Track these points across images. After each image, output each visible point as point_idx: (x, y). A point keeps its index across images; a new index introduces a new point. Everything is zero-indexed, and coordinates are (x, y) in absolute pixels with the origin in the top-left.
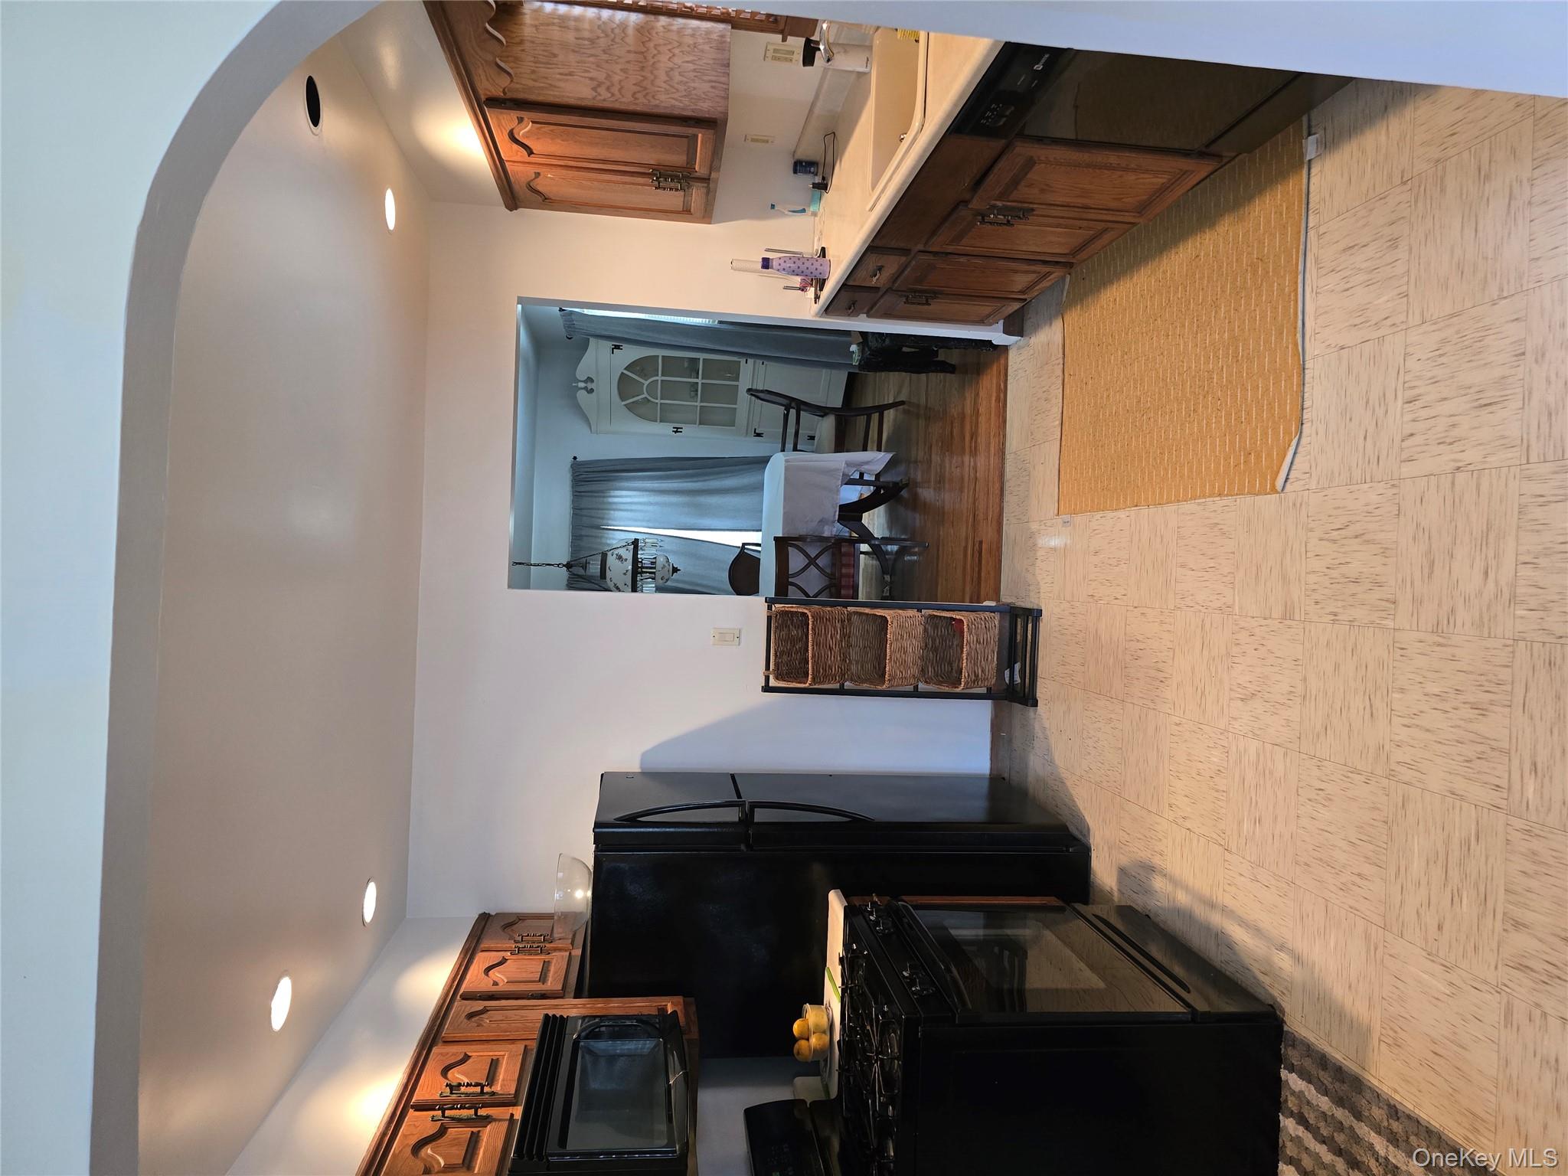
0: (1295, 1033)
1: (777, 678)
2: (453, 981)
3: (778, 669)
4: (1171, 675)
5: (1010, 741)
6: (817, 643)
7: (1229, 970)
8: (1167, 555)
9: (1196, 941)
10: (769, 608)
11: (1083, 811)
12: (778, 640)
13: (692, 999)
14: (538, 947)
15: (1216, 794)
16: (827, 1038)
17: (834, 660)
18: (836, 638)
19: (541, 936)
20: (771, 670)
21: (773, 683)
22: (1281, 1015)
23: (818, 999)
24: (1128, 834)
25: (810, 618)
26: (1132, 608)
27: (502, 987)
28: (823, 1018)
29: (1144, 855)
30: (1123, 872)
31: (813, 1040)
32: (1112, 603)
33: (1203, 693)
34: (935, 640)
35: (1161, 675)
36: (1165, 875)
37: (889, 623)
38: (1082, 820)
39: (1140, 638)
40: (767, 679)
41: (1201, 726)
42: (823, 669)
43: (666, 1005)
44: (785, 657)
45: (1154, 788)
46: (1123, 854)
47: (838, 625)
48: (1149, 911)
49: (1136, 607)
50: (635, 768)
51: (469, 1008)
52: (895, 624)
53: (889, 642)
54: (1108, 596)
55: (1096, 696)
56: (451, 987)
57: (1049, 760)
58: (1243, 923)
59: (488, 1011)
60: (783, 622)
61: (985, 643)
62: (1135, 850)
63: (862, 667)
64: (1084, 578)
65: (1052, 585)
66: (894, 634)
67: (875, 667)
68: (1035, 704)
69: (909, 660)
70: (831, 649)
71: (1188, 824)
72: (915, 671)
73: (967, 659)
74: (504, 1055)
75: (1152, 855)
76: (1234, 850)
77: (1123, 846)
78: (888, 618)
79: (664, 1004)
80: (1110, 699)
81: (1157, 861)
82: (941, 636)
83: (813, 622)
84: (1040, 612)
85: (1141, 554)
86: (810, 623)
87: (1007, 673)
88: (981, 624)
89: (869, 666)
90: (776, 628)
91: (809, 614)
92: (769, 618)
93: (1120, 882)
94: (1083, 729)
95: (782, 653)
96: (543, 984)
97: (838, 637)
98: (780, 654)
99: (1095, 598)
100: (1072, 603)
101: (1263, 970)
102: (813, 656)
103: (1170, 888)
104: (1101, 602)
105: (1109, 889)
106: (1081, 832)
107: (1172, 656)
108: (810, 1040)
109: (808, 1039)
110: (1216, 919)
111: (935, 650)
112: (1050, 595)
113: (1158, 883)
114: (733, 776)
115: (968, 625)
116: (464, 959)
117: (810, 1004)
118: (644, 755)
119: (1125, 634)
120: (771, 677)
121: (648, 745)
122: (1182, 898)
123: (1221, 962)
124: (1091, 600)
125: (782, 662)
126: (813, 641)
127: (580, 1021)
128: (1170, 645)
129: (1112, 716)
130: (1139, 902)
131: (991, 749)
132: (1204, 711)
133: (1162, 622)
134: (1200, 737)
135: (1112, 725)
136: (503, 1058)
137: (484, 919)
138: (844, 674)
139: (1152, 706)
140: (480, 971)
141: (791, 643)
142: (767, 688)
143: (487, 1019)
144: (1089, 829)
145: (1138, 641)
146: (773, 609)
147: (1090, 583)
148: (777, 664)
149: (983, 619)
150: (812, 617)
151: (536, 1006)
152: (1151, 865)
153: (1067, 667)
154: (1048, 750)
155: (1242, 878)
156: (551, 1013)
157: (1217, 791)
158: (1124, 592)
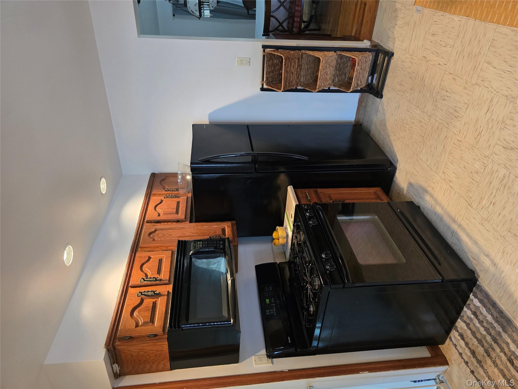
0: (482, 287)
1: (267, 85)
2: (143, 214)
3: (268, 80)
4: (463, 117)
5: (366, 107)
6: (286, 72)
7: (455, 248)
8: (480, 53)
9: (441, 229)
10: (264, 51)
11: (397, 153)
12: (268, 66)
13: (234, 222)
14: (174, 195)
15: (471, 180)
16: (286, 240)
17: (293, 78)
18: (295, 67)
19: (175, 189)
20: (264, 81)
21: (265, 86)
22: (477, 277)
23: (282, 224)
24: (418, 173)
25: (284, 59)
26: (448, 73)
27: (162, 218)
28: (284, 234)
29: (424, 184)
30: (410, 184)
31: (280, 240)
32: (436, 66)
33: (480, 134)
34: (340, 65)
35: (456, 114)
36: (433, 197)
37: (321, 61)
38: (395, 156)
39: (449, 90)
40: (263, 85)
41: (473, 148)
42: (288, 83)
43: (225, 227)
44: (271, 74)
45: (437, 161)
46: (412, 178)
47: (297, 61)
48: (421, 205)
49: (450, 74)
50: (207, 122)
51: (149, 229)
52: (324, 61)
53: (320, 71)
54: (435, 61)
55: (415, 107)
56: (142, 217)
57: (384, 124)
58: (468, 235)
59: (157, 230)
60: (270, 57)
61: (364, 69)
62: (420, 180)
63: (306, 78)
64: (423, 46)
65: (402, 42)
66: (323, 66)
67: (311, 77)
68: (381, 97)
69: (328, 77)
70: (292, 73)
71: (452, 184)
72: (330, 82)
73: (355, 78)
74: (164, 256)
75: (428, 186)
76: (474, 207)
77: (413, 175)
78: (321, 59)
79: (224, 226)
80: (423, 112)
81: (429, 189)
82: (343, 62)
83: (285, 61)
84: (393, 54)
85: (462, 46)
86: (284, 62)
87: (370, 78)
88: (364, 60)
89: (308, 77)
90: (267, 60)
91: (283, 57)
92: (264, 56)
93: (408, 187)
94: (405, 119)
95: (269, 72)
96: (177, 215)
97: (296, 67)
98: (268, 73)
99: (426, 59)
100: (412, 56)
101: (473, 257)
102: (284, 78)
103: (433, 203)
104: (430, 62)
105: (402, 188)
106: (394, 160)
107: (466, 108)
108: (279, 240)
109: (278, 239)
110: (454, 227)
111: (340, 70)
112: (400, 47)
113: (428, 198)
114: (248, 126)
115: (358, 62)
116: (146, 200)
117: (279, 226)
118: (210, 115)
119: (440, 85)
120: (264, 84)
121: (211, 111)
122: (439, 210)
123: (452, 242)
124: (424, 59)
125: (269, 76)
126: (285, 70)
127: (192, 243)
128: (466, 102)
129: (423, 120)
130: (417, 200)
131: (357, 110)
132: (478, 142)
133: (465, 88)
134: (471, 153)
135: (421, 124)
136: (164, 258)
137: (153, 175)
138: (298, 84)
139: (447, 126)
140: (153, 208)
141: (274, 67)
142: (263, 89)
143: (156, 236)
144: (398, 160)
145: (447, 91)
146: (266, 51)
147: (426, 50)
148: (267, 78)
149: (365, 56)
150: (285, 59)
151: (175, 228)
152: (427, 190)
153: (402, 87)
154: (384, 119)
155: (474, 220)
156: (181, 239)
157: (473, 180)
158: (445, 63)
